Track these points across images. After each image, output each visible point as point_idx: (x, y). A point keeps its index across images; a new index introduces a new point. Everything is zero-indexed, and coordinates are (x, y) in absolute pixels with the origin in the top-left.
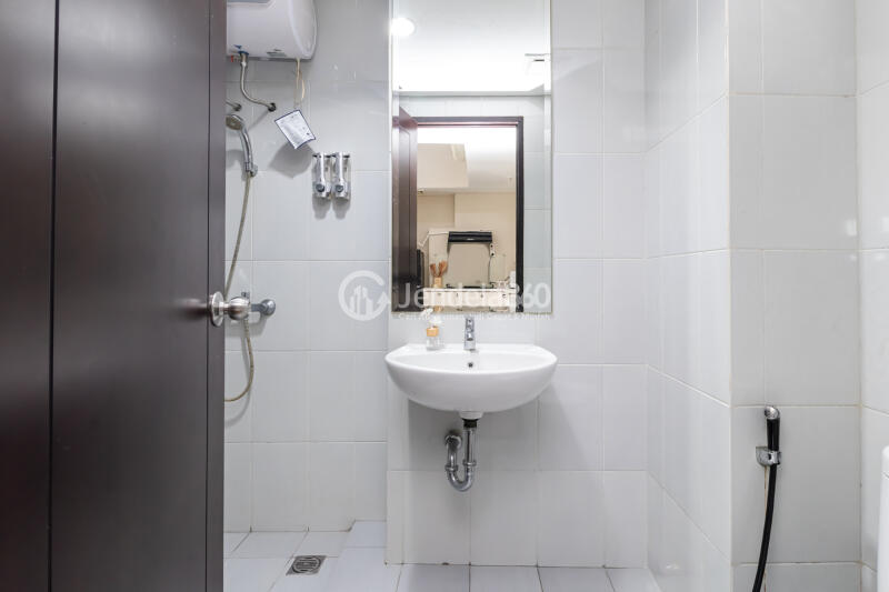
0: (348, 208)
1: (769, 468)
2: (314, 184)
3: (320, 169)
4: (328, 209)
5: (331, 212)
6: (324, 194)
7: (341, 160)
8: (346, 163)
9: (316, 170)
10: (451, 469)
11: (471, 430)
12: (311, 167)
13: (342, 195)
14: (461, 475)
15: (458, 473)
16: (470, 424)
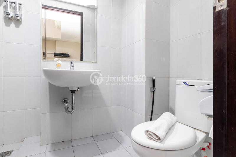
0: (21, 24)
1: (153, 92)
2: (5, 12)
3: (7, 6)
4: (12, 23)
5: (13, 25)
6: (10, 16)
7: (18, 6)
8: (20, 7)
9: (5, 7)
10: (66, 108)
11: (73, 94)
12: (3, 5)
13: (18, 18)
14: (70, 109)
15: (68, 109)
16: (73, 92)
